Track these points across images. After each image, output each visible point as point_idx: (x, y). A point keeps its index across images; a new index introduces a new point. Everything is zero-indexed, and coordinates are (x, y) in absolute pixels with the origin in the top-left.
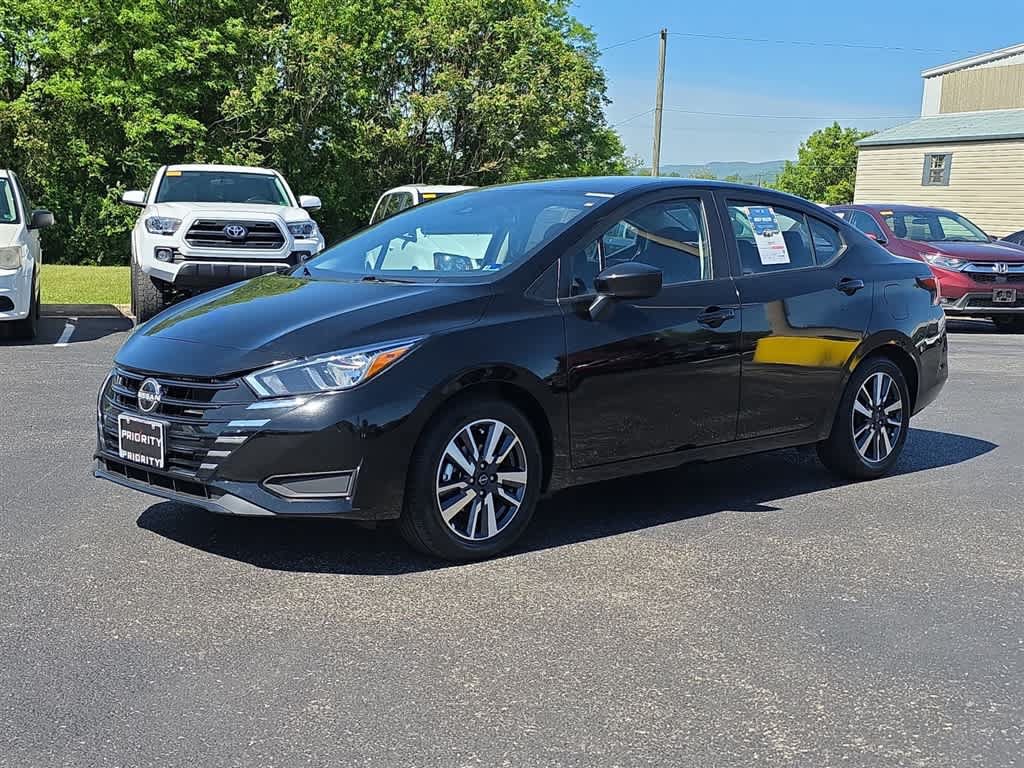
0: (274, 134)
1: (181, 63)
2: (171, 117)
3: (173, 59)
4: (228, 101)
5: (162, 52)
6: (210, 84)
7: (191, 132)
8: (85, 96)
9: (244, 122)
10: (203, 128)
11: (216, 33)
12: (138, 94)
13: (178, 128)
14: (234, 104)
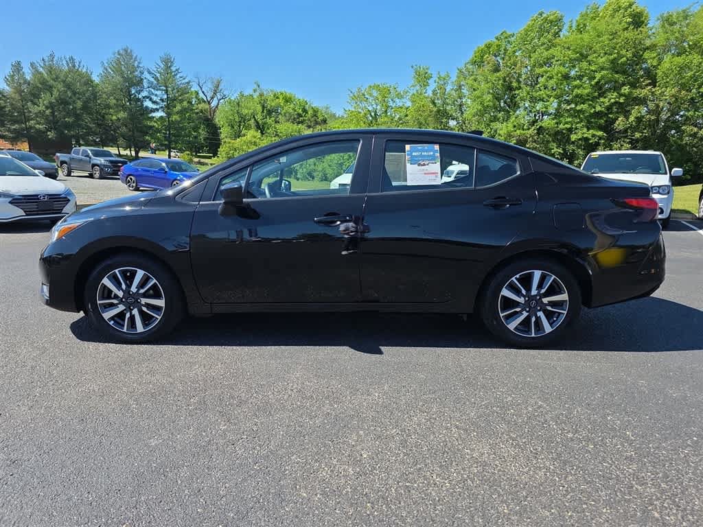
0: (637, 135)
1: (598, 108)
2: (591, 131)
3: (594, 108)
4: (617, 122)
5: (590, 105)
6: (611, 116)
7: (598, 136)
8: (556, 125)
9: (626, 131)
10: (605, 135)
11: (615, 94)
12: (578, 123)
13: (594, 136)
14: (620, 123)
